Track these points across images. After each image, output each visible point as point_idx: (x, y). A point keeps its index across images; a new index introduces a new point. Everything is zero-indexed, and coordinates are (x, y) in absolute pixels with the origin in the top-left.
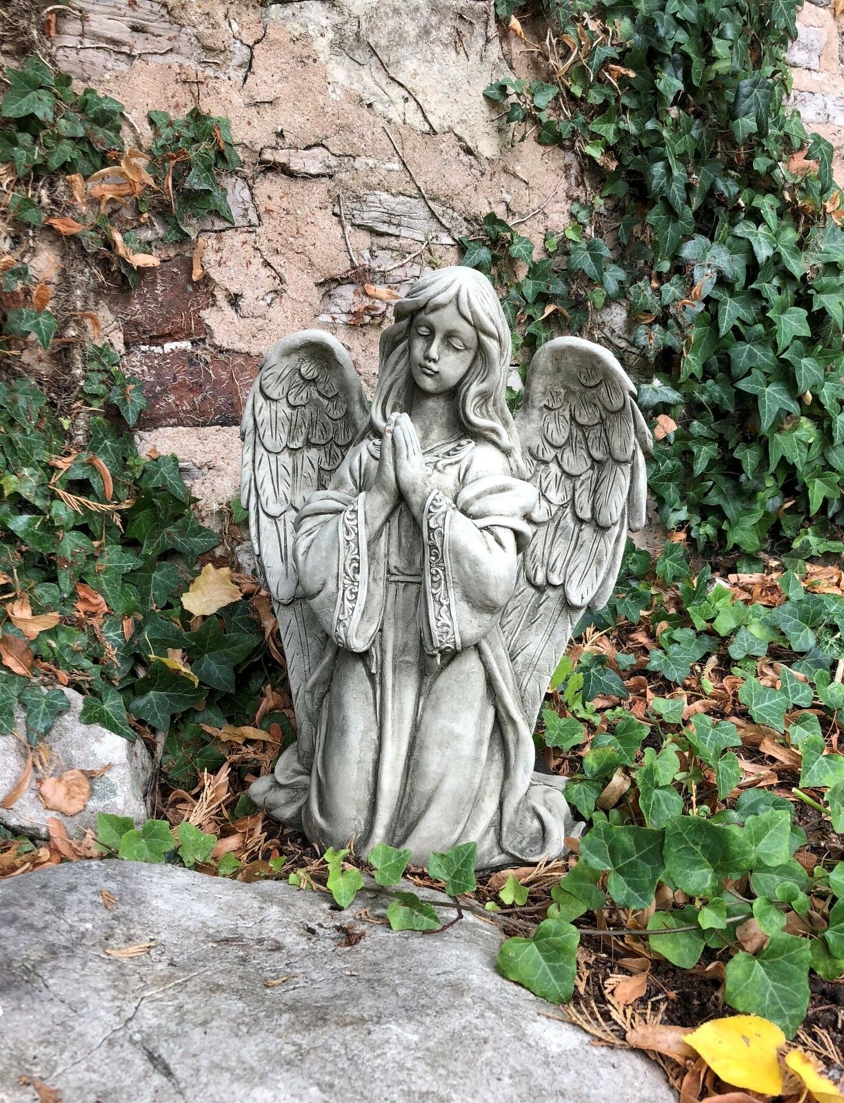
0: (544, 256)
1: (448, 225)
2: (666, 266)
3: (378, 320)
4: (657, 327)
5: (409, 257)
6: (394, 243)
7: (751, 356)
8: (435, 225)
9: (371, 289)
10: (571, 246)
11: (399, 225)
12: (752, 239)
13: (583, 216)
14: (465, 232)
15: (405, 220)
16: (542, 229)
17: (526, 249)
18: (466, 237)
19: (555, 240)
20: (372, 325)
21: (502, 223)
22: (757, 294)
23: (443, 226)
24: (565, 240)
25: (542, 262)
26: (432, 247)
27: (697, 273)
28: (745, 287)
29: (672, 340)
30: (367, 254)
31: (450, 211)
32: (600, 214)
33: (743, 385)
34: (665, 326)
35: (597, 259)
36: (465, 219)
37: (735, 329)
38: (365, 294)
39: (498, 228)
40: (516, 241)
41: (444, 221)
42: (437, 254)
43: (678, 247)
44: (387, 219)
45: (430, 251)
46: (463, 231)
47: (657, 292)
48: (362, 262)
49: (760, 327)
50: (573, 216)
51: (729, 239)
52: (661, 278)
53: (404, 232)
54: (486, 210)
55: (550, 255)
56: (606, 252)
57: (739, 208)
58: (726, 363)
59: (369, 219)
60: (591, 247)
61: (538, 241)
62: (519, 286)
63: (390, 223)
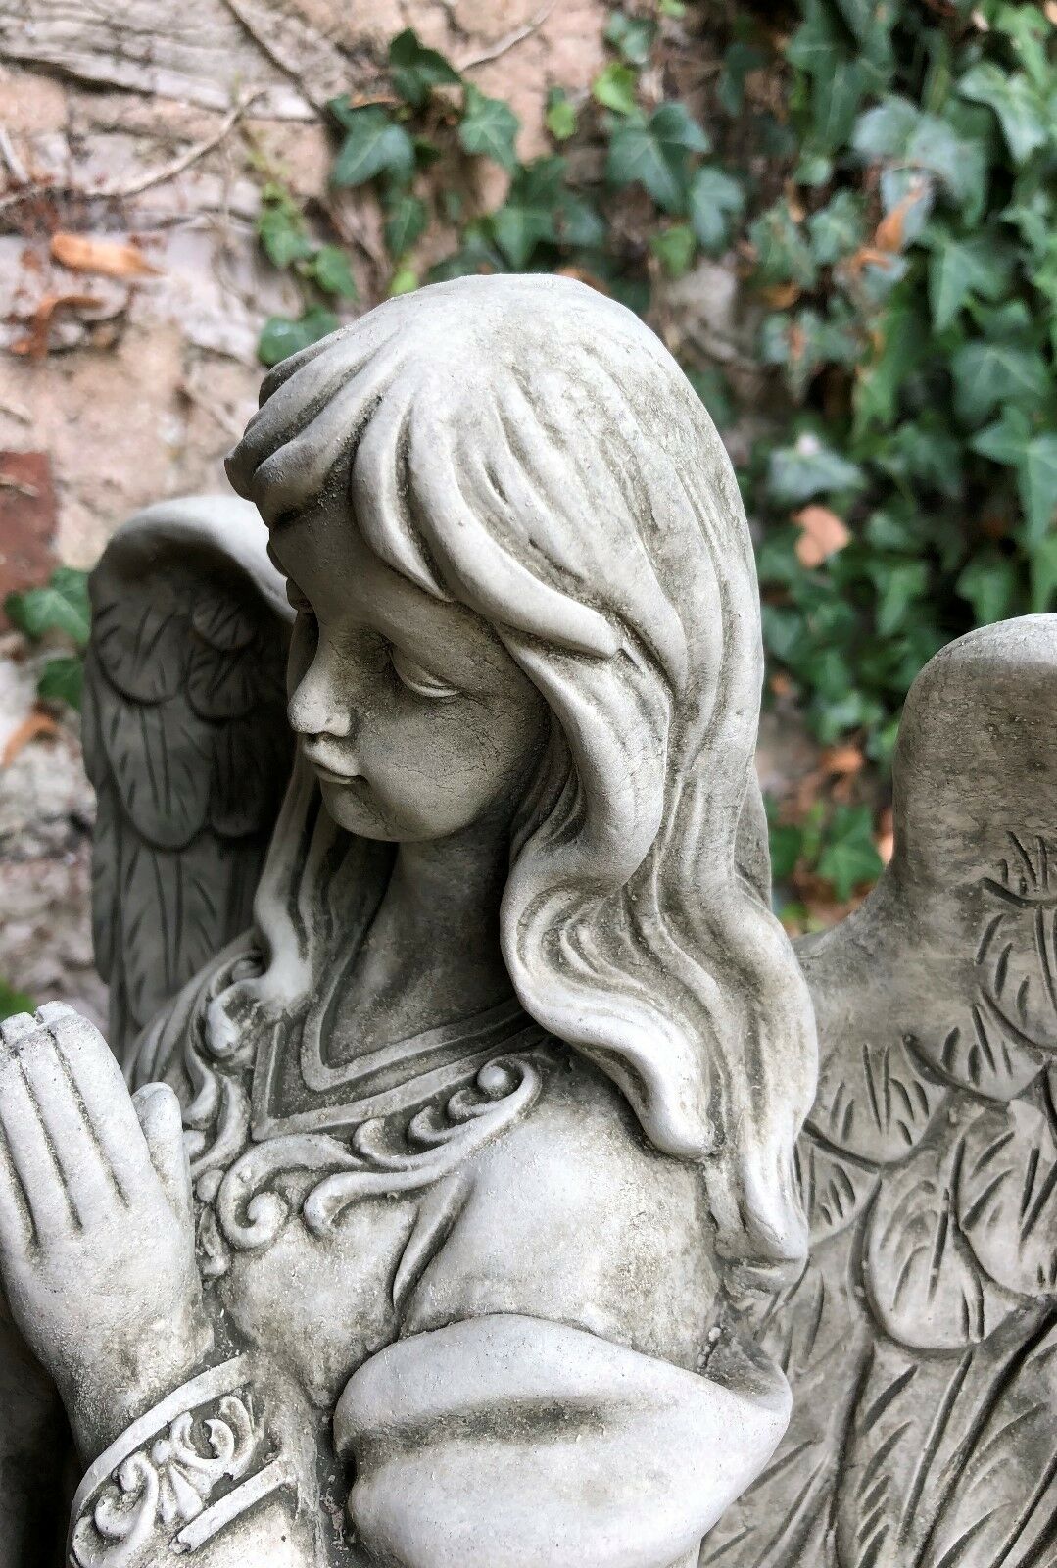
0: (543, 149)
1: (292, 64)
2: (819, 171)
3: (106, 333)
4: (808, 319)
5: (186, 154)
6: (137, 112)
7: (1000, 374)
8: (255, 65)
9: (78, 247)
10: (608, 123)
11: (146, 61)
12: (999, 105)
13: (634, 46)
14: (342, 85)
15: (162, 46)
16: (537, 78)
17: (501, 130)
18: (345, 97)
19: (570, 108)
20: (92, 350)
21: (434, 59)
22: (1012, 233)
23: (277, 65)
24: (593, 109)
25: (541, 163)
26: (254, 127)
27: (890, 186)
28: (984, 219)
29: (838, 343)
30: (58, 147)
31: (294, 24)
32: (670, 43)
33: (988, 443)
34: (825, 314)
35: (674, 154)
36: (341, 49)
37: (965, 315)
38: (57, 261)
39: (427, 74)
40: (474, 108)
41: (280, 51)
42: (269, 145)
43: (848, 125)
44: (109, 43)
45: (246, 136)
46: (336, 82)
47: (806, 232)
48: (42, 168)
49: (1017, 311)
50: (611, 46)
51: (953, 106)
52: (811, 199)
53: (165, 82)
54: (392, 24)
55: (559, 146)
56: (697, 139)
57: (972, 31)
58: (944, 387)
59: (53, 40)
60: (661, 126)
61: (529, 108)
62: (487, 226)
63: (118, 54)
